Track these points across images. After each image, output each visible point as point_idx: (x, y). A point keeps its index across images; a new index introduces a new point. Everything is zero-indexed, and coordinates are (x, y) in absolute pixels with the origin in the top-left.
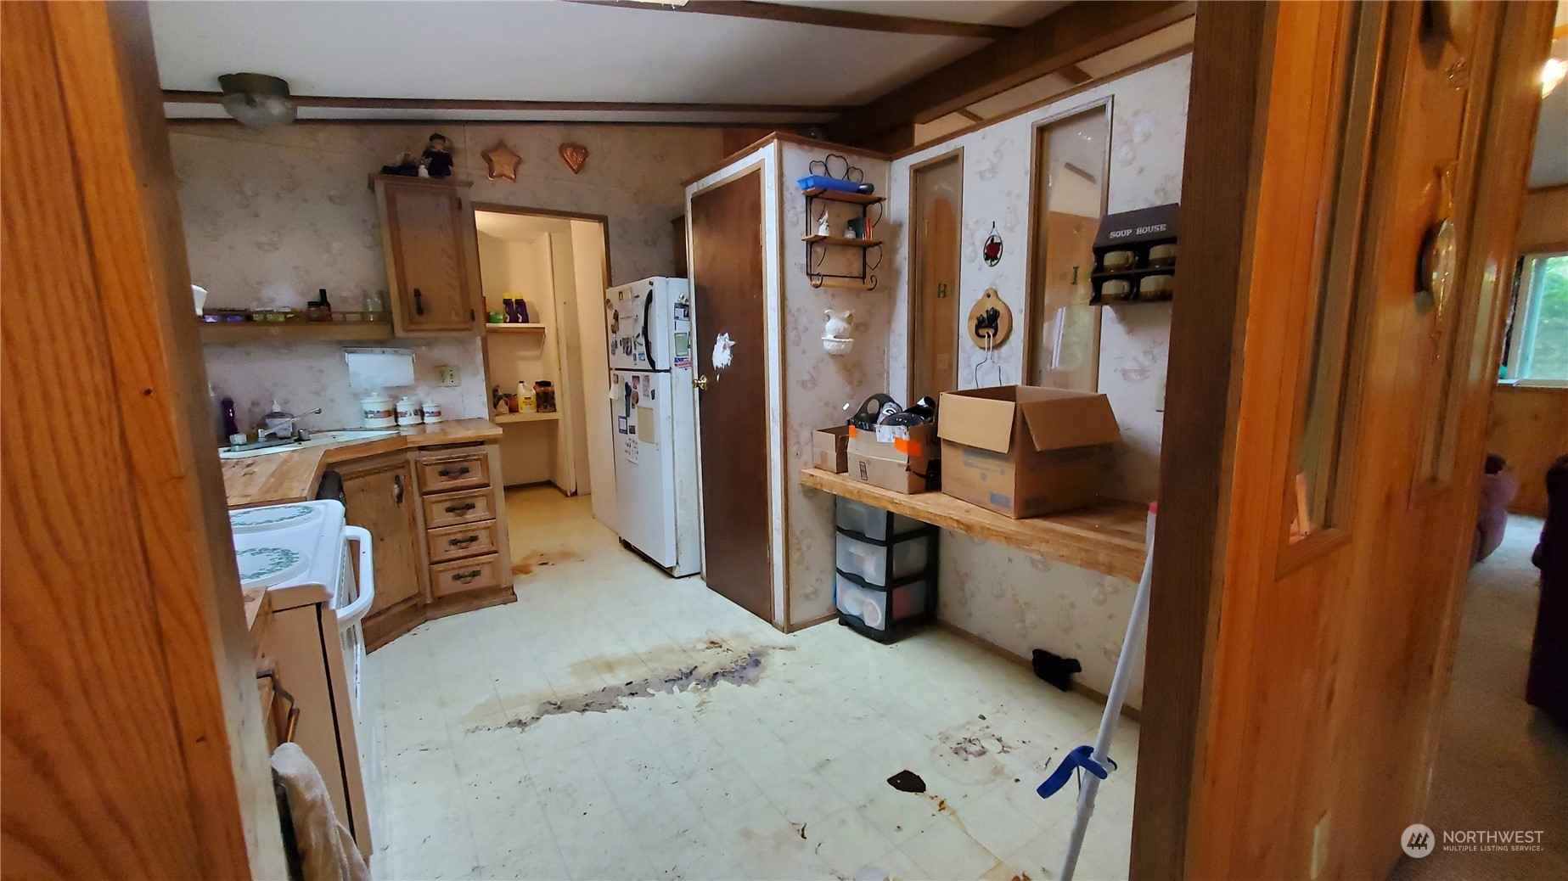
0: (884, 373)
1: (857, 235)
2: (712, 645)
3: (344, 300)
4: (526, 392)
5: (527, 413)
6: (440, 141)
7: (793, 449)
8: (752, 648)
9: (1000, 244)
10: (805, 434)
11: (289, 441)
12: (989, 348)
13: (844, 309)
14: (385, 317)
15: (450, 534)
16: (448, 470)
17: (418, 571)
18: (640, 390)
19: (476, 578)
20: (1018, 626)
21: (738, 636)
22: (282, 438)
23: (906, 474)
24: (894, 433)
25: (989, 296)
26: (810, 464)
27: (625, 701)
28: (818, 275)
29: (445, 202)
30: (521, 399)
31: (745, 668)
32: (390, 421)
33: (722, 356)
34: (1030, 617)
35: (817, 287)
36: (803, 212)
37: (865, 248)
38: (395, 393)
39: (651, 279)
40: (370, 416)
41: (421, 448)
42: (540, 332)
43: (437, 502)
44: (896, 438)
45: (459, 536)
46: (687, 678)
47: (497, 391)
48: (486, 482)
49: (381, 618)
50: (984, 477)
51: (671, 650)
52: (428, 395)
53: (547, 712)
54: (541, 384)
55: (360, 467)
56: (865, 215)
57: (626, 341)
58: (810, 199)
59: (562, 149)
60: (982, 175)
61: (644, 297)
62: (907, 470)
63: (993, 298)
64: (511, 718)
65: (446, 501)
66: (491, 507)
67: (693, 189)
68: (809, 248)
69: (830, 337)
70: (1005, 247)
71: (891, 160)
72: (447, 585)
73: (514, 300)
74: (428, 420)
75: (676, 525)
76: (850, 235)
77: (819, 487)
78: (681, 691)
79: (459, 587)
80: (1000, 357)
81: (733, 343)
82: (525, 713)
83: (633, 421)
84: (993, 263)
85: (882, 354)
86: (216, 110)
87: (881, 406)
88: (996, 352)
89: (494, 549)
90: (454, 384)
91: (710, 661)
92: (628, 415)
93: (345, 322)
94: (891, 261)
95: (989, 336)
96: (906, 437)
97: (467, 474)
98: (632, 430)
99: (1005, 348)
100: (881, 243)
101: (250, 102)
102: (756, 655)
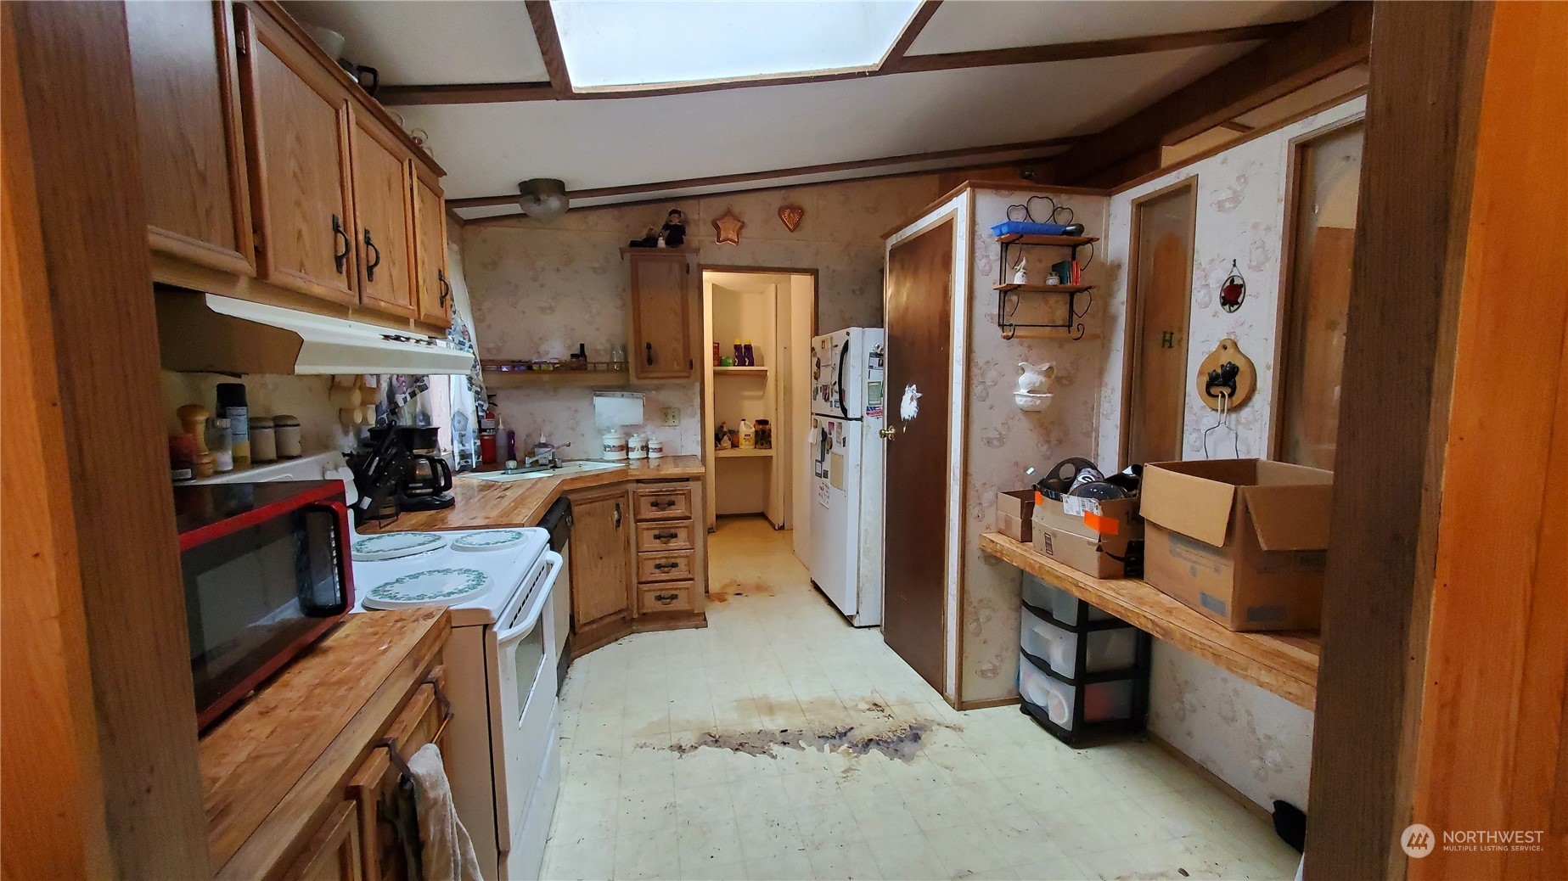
0: (1092, 432)
1: (1061, 282)
2: (874, 707)
3: (597, 351)
4: (746, 429)
5: (747, 449)
6: (676, 215)
7: (973, 511)
8: (916, 720)
9: (1241, 286)
10: (988, 496)
11: (545, 467)
12: (1223, 411)
13: (1043, 361)
14: (624, 367)
15: (655, 559)
16: (658, 502)
17: (628, 588)
18: (834, 436)
19: (674, 601)
20: (1256, 763)
21: (903, 702)
22: (541, 465)
23: (1096, 555)
24: (1084, 505)
25: (1225, 348)
26: (993, 528)
27: (776, 748)
28: (1011, 325)
29: (676, 267)
30: (742, 436)
31: (902, 741)
32: (622, 455)
33: (909, 408)
34: (1273, 755)
35: (1008, 338)
36: (997, 260)
37: (1072, 294)
38: (628, 430)
39: (847, 330)
40: (607, 449)
41: (638, 481)
42: (763, 375)
43: (648, 529)
44: (1086, 512)
45: (663, 562)
46: (840, 737)
47: (722, 427)
48: (689, 515)
49: (595, 626)
50: (1194, 571)
51: (832, 705)
52: (653, 433)
53: (705, 743)
54: (760, 422)
55: (589, 495)
56: (1074, 258)
57: (825, 388)
58: (1005, 245)
59: (781, 211)
60: (1220, 206)
61: (841, 347)
62: (1097, 550)
63: (1231, 350)
64: (674, 742)
65: (655, 528)
66: (691, 539)
67: (893, 240)
68: (1002, 297)
69: (1024, 391)
70: (1249, 289)
71: (1110, 195)
72: (651, 604)
73: (743, 345)
74: (652, 455)
75: (858, 574)
76: (1053, 281)
77: (998, 555)
78: (831, 751)
79: (659, 607)
80: (1238, 422)
81: (920, 395)
82: (687, 739)
83: (827, 466)
84: (1232, 309)
85: (1091, 410)
86: (514, 208)
87: (1078, 471)
88: (1234, 416)
89: (690, 576)
90: (673, 424)
91: (870, 724)
92: (823, 459)
93: (595, 371)
94: (1106, 306)
95: (1223, 396)
96: (1097, 512)
97: (673, 507)
98: (826, 475)
99: (1246, 413)
100: (1090, 288)
101: (538, 200)
102: (916, 728)
